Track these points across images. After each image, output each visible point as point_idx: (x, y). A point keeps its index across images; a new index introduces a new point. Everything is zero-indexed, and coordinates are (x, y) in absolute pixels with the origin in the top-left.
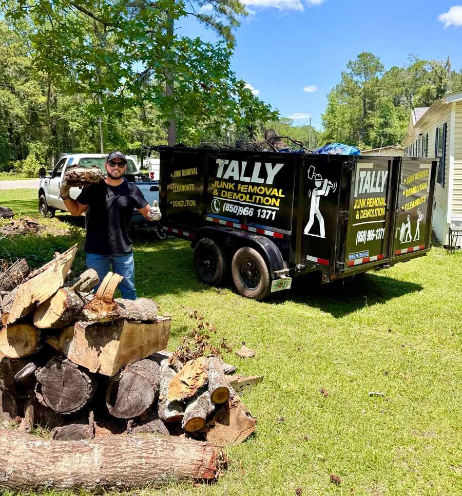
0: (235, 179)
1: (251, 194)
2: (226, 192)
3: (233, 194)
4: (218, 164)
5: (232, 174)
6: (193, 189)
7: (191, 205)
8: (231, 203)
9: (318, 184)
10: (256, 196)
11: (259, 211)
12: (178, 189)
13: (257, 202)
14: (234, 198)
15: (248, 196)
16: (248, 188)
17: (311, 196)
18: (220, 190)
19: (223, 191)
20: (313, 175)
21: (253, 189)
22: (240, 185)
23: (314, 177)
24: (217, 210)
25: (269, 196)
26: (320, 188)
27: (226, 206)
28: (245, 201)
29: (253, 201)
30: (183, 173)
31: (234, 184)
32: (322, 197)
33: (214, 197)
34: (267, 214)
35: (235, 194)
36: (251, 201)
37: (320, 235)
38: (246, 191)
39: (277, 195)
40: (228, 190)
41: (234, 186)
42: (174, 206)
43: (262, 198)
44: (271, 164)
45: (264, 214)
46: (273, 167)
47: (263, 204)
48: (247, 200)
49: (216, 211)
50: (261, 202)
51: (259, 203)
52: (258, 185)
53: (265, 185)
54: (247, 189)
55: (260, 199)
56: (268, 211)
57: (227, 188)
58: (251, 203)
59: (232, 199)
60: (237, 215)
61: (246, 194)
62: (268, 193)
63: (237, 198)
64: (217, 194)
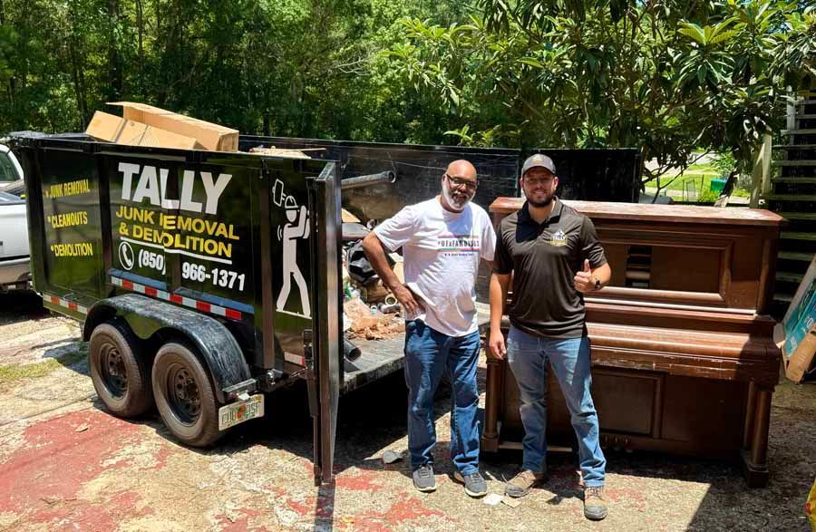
0: (152, 202)
2: (140, 227)
3: (152, 233)
4: (122, 173)
6: (85, 223)
8: (151, 250)
9: (291, 215)
10: (192, 238)
12: (60, 221)
15: (177, 236)
16: (176, 220)
17: (282, 239)
19: (135, 227)
20: (282, 198)
21: (185, 222)
23: (283, 202)
24: (130, 263)
25: (213, 237)
26: (295, 224)
27: (142, 256)
28: (172, 247)
29: (188, 247)
30: (65, 189)
31: (152, 213)
32: (300, 240)
36: (183, 246)
37: (302, 313)
38: (174, 227)
39: (226, 236)
42: (57, 255)
43: (202, 240)
44: (210, 174)
46: (215, 179)
47: (204, 253)
48: (177, 245)
50: (201, 250)
51: (197, 252)
52: (193, 215)
54: (174, 222)
57: (141, 220)
58: (185, 250)
59: (152, 242)
61: (172, 233)
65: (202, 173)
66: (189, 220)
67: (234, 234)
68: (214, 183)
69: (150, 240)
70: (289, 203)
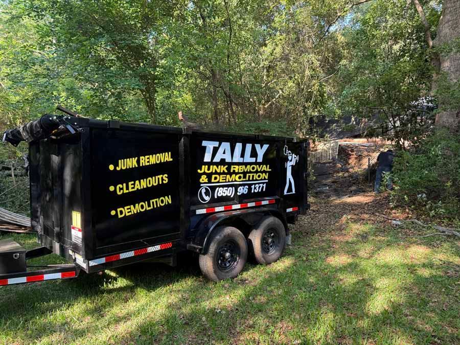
0: (226, 161)
1: (245, 173)
2: (217, 176)
3: (226, 177)
5: (224, 157)
7: (162, 205)
9: (290, 158)
11: (253, 187)
13: (251, 179)
14: (227, 181)
18: (209, 176)
22: (232, 166)
24: (207, 198)
30: (141, 161)
32: (292, 166)
33: (201, 185)
34: (260, 187)
35: (228, 176)
36: (245, 179)
40: (220, 174)
41: (226, 169)
44: (259, 145)
45: (257, 188)
49: (205, 201)
53: (256, 163)
55: (253, 176)
56: (260, 185)
57: (218, 171)
59: (226, 182)
60: (232, 196)
62: (259, 170)
63: (230, 180)
64: (206, 180)
65: (255, 145)
66: (248, 166)
67: (269, 169)
68: (261, 148)
69: (225, 181)
70: (289, 154)
